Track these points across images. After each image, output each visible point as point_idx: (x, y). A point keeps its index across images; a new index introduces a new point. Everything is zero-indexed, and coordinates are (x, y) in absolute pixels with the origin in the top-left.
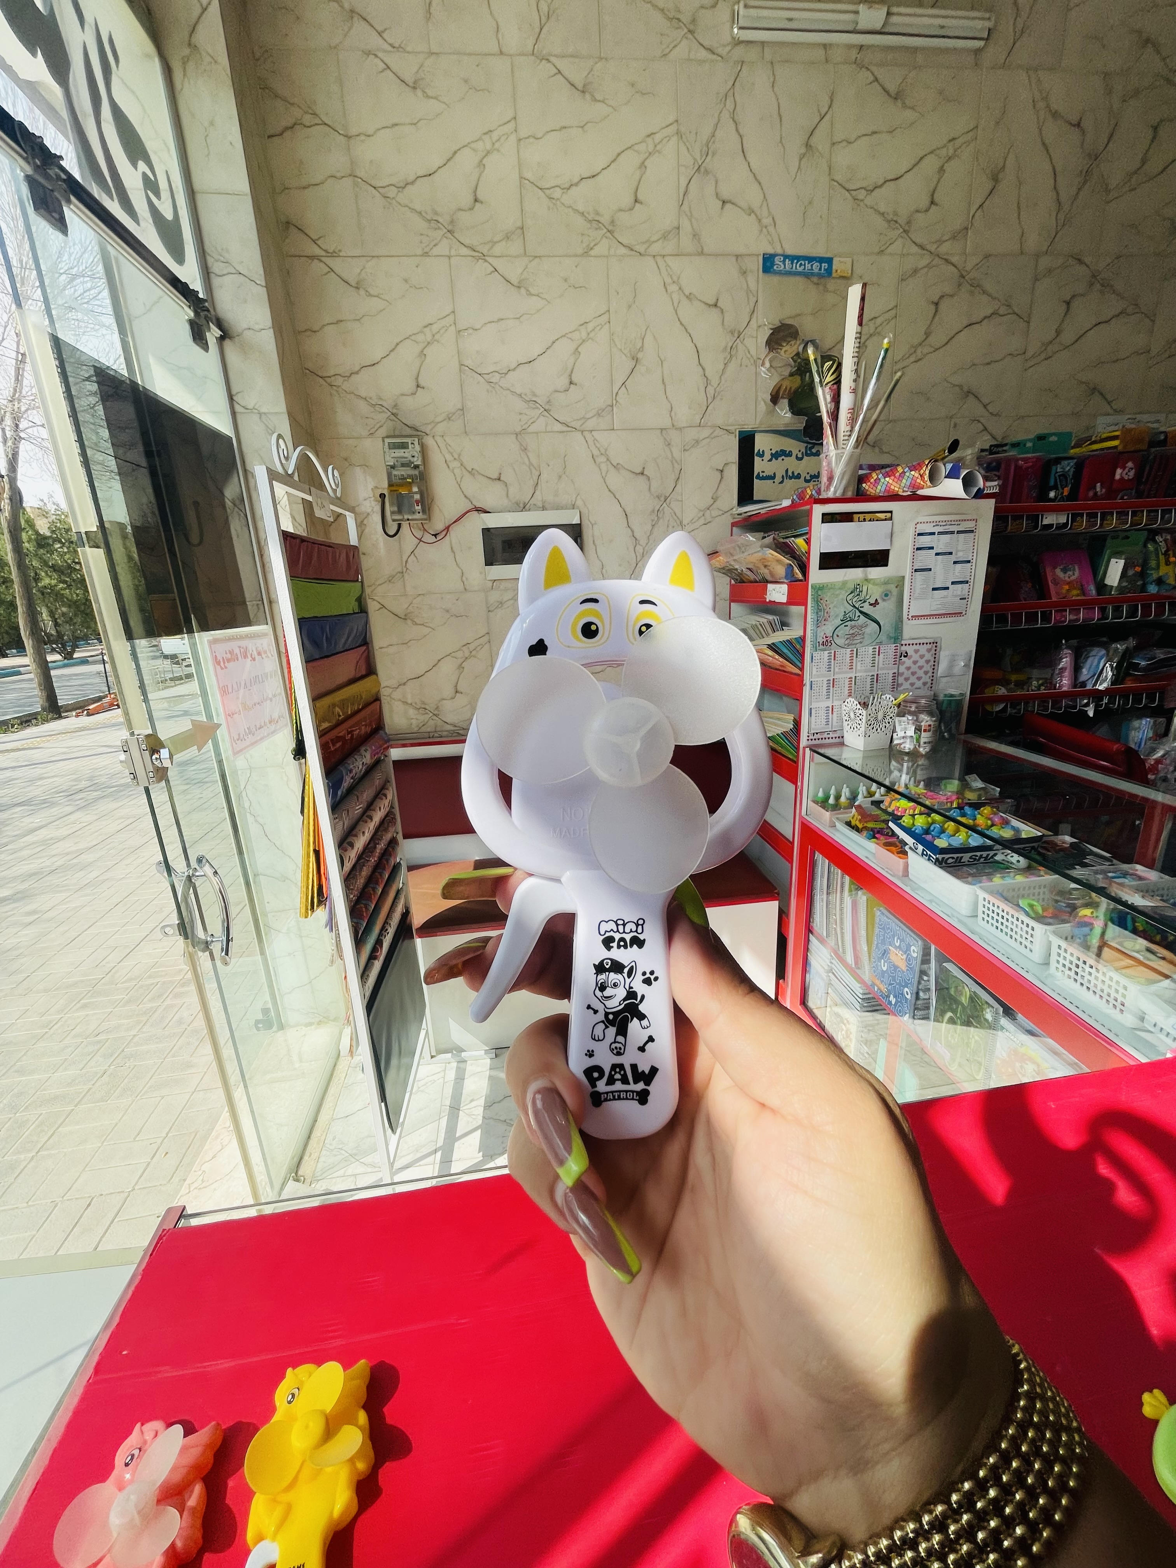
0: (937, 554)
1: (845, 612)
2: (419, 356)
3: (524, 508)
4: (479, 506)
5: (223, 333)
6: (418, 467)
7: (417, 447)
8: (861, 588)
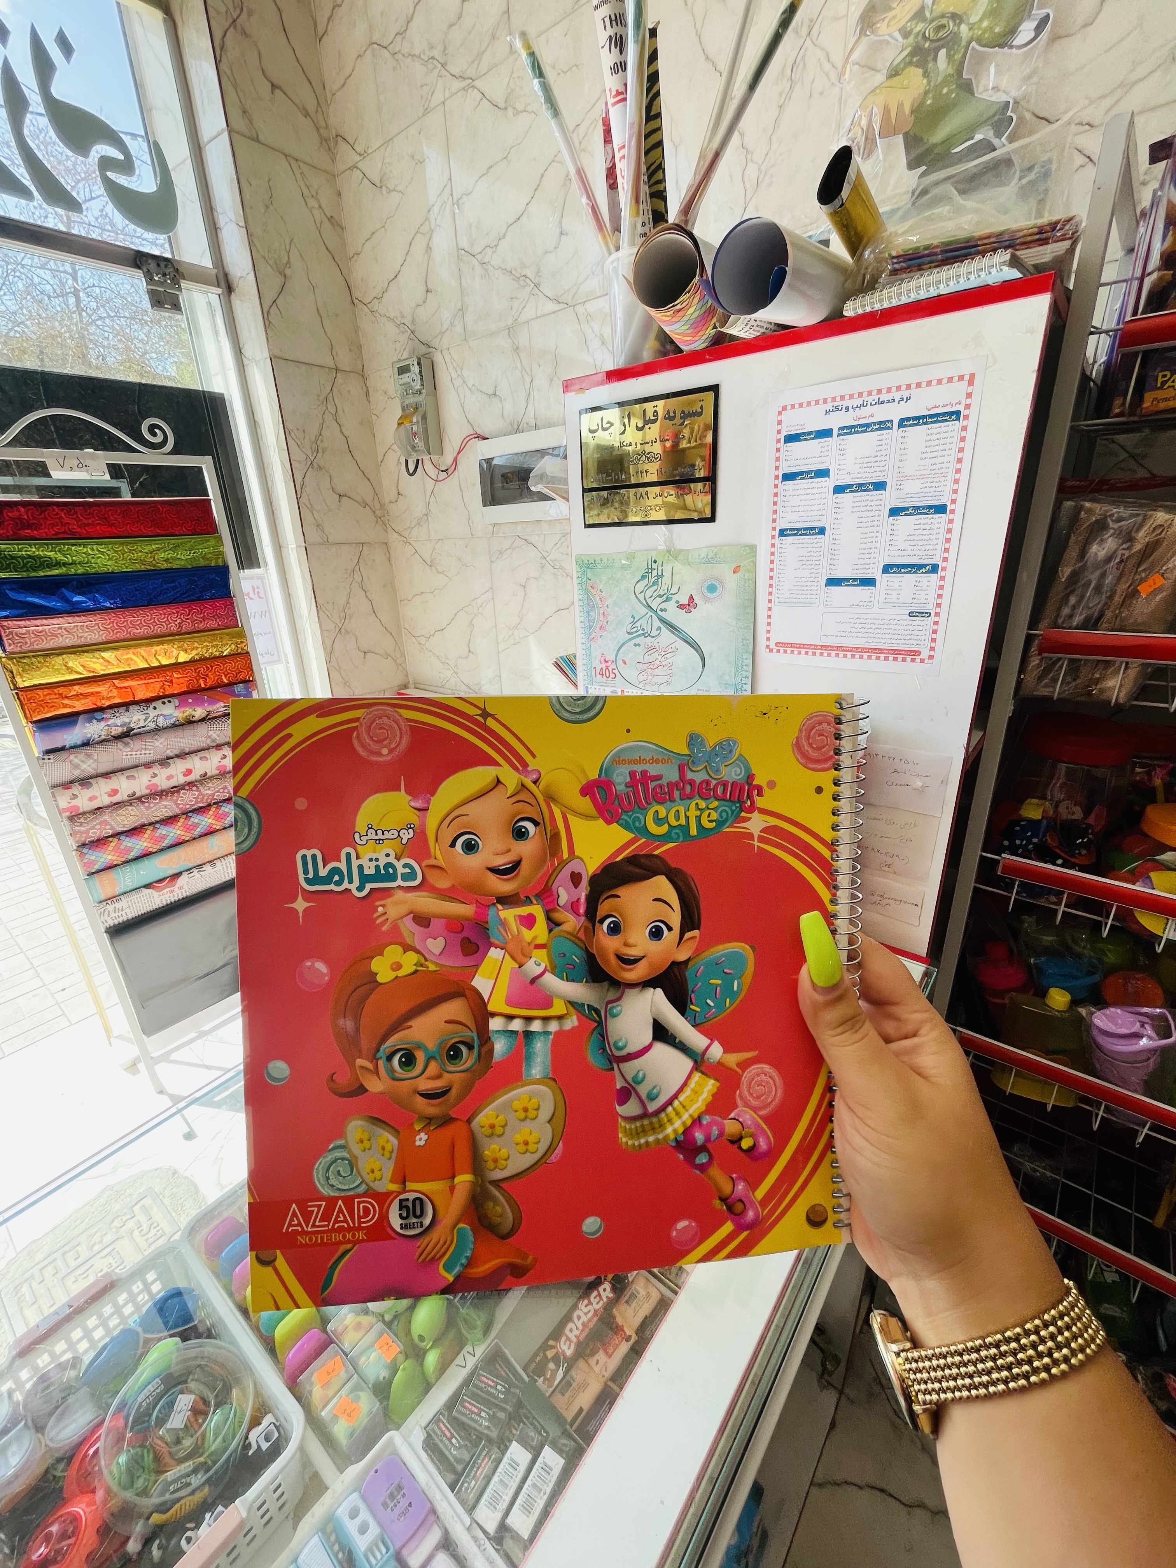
0: (839, 489)
1: (633, 617)
2: (427, 252)
3: (518, 430)
4: (480, 432)
5: (229, 289)
6: (420, 392)
7: (416, 369)
8: (660, 569)
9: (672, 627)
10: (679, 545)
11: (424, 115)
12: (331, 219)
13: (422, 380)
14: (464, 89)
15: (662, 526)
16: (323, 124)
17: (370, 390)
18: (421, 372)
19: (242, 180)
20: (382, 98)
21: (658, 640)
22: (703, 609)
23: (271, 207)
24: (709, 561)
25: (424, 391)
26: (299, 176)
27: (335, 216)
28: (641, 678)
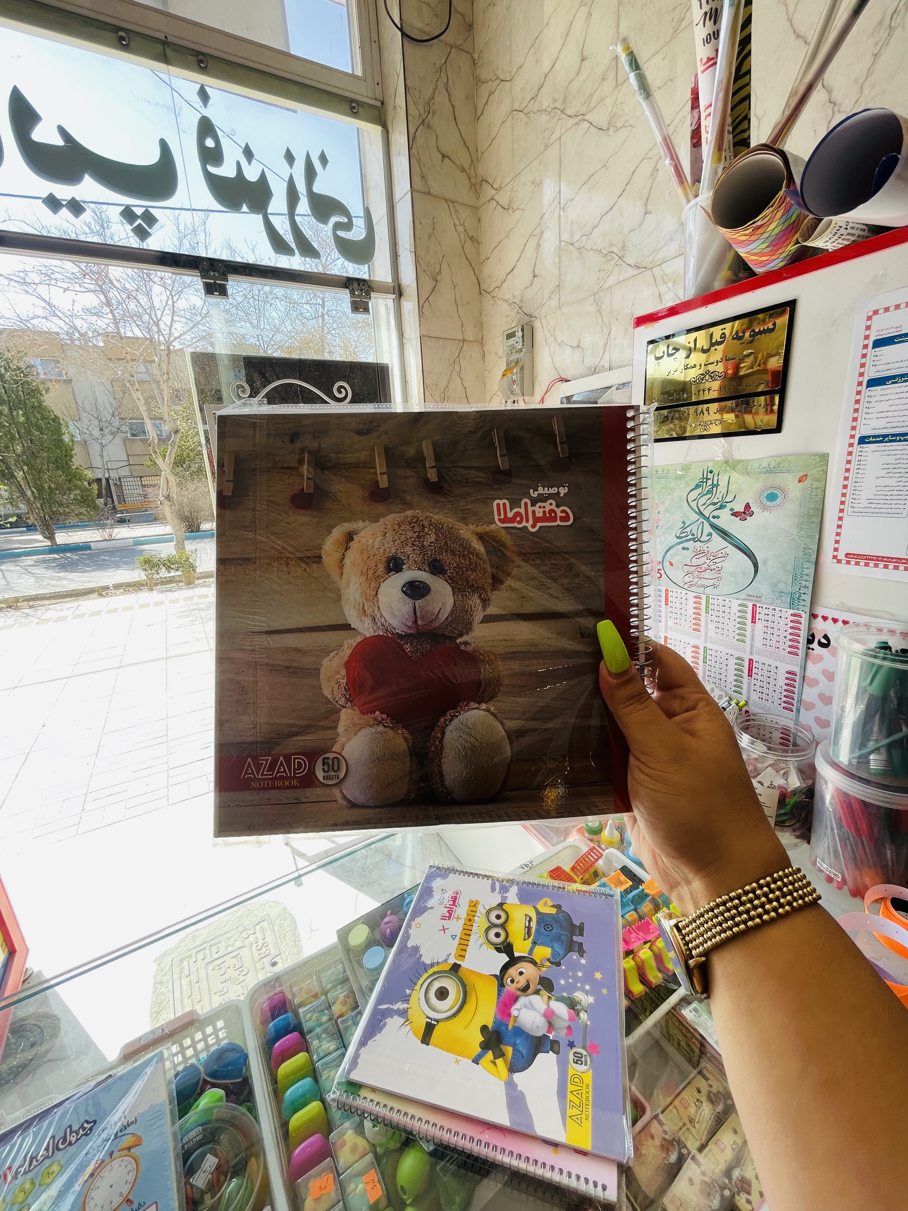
1: (684, 522)
2: (537, 248)
3: (594, 371)
4: (564, 376)
5: (400, 294)
6: (521, 350)
7: (520, 334)
8: (716, 479)
9: (724, 534)
10: (738, 456)
11: (544, 150)
12: (472, 238)
13: (523, 341)
14: (576, 124)
15: (722, 439)
16: (473, 174)
17: (486, 353)
18: (523, 336)
19: (417, 222)
20: (515, 147)
21: (708, 545)
22: (759, 516)
23: (433, 236)
24: (770, 471)
25: (524, 350)
26: (453, 213)
27: (475, 236)
28: (687, 579)
